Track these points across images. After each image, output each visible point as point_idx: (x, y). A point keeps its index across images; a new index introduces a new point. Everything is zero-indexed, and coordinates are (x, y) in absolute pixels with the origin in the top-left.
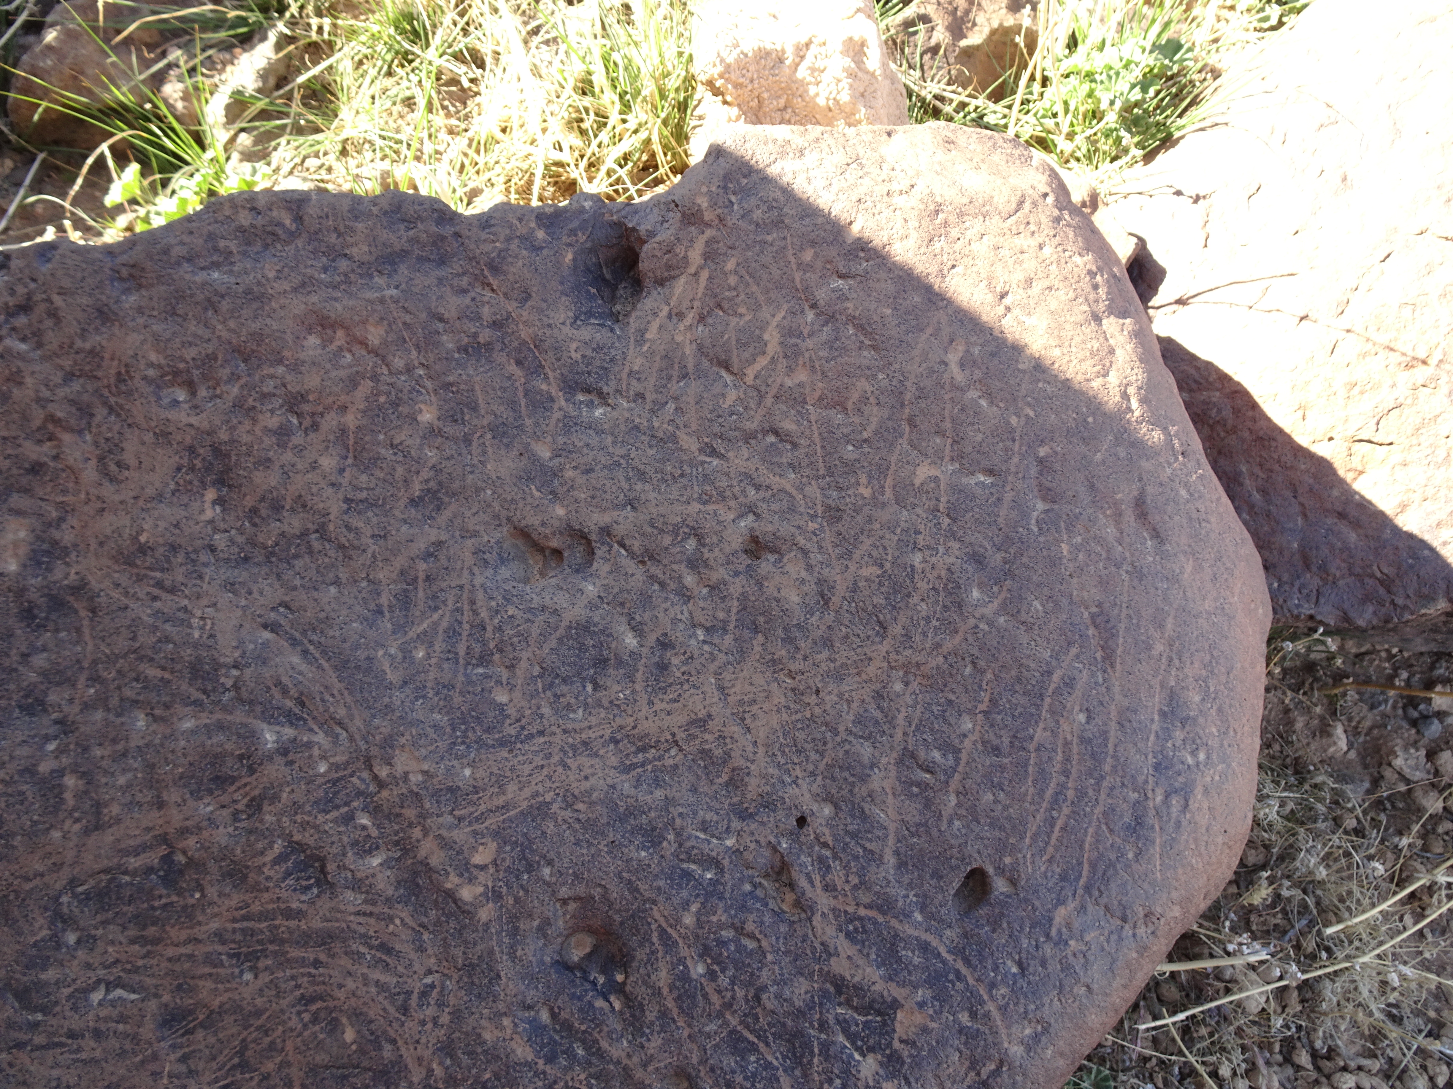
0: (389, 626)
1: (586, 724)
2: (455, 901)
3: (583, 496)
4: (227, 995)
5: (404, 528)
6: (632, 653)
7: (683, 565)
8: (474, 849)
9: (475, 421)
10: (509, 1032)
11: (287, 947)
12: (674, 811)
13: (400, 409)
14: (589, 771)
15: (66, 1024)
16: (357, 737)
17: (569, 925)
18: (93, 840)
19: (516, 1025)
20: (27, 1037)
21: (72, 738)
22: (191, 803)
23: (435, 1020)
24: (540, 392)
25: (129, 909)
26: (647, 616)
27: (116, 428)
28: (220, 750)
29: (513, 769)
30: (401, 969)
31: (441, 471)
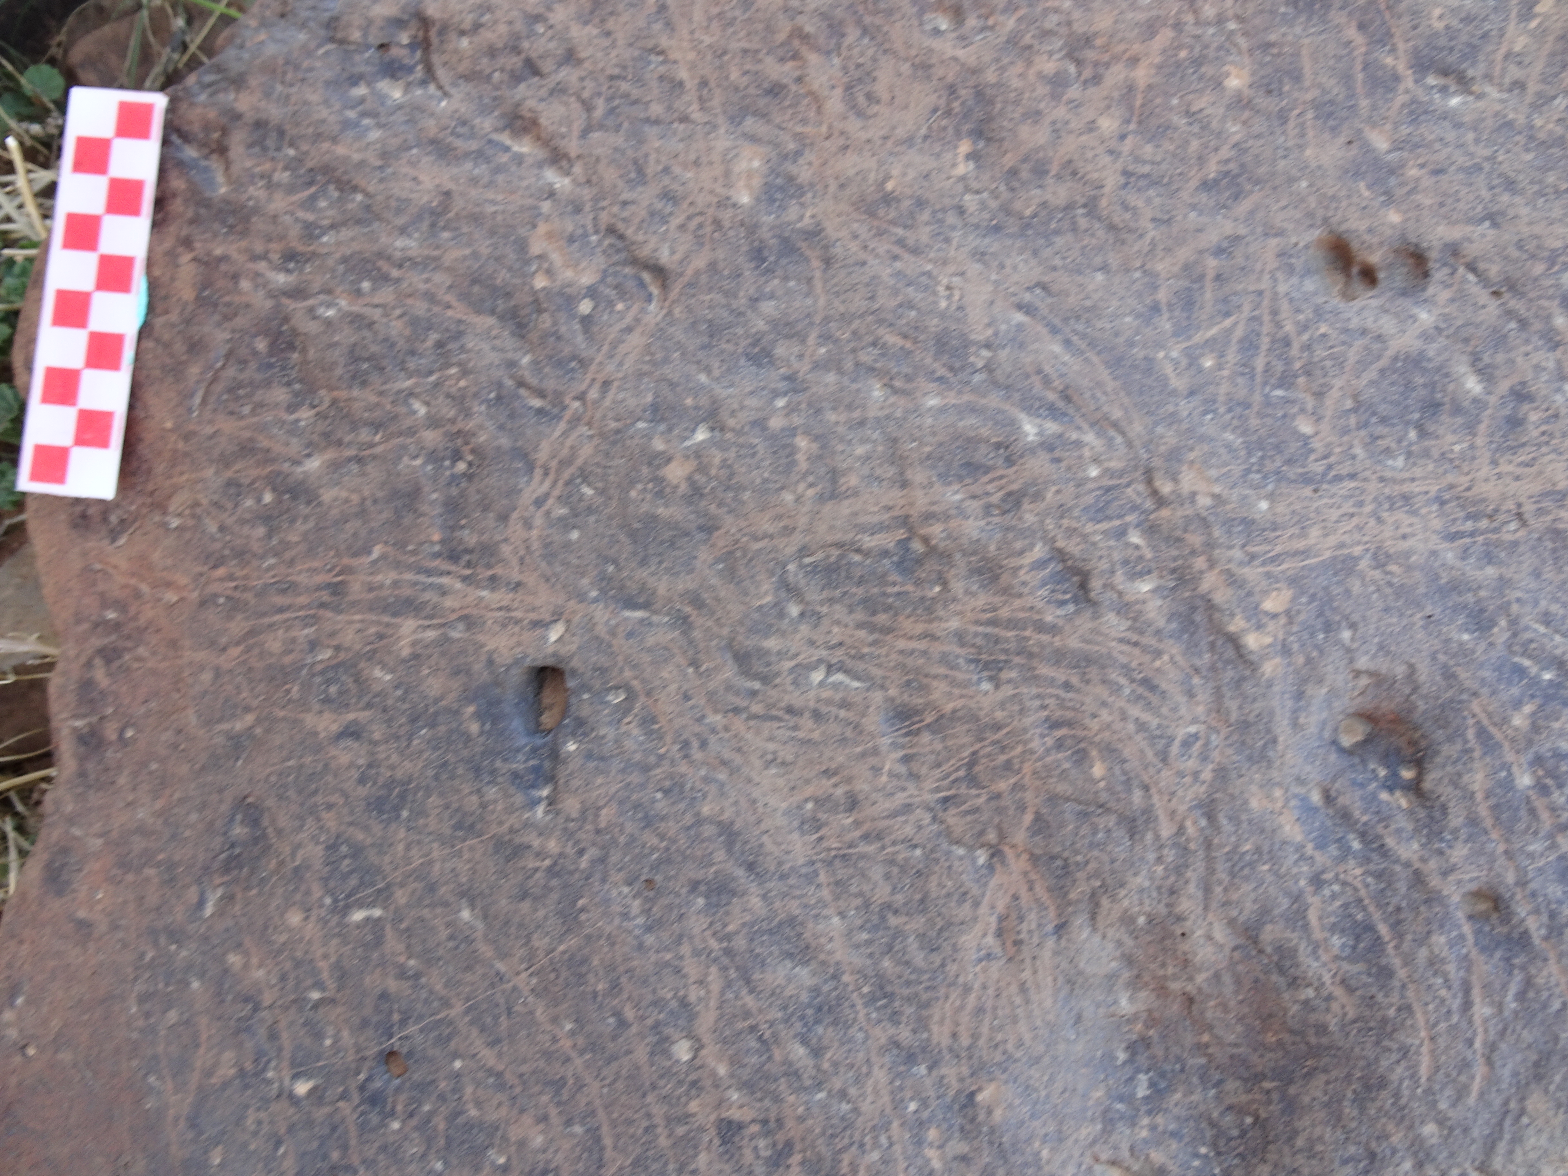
0: (1168, 326)
1: (1407, 475)
2: (1237, 648)
3: (1428, 202)
4: (962, 702)
5: (1193, 215)
6: (1475, 400)
7: (1557, 302)
8: (1265, 593)
9: (1296, 95)
10: (1280, 804)
11: (1035, 662)
12: (1511, 595)
13: (1203, 69)
14: (1404, 530)
15: (787, 698)
16: (1137, 443)
17: (1356, 702)
18: (828, 508)
19: (1287, 800)
20: (745, 704)
21: (801, 397)
22: (938, 487)
23: (1196, 775)
24: (1383, 67)
25: (860, 591)
26: (1500, 358)
27: (870, 52)
28: (972, 434)
29: (1317, 511)
30: (1164, 710)
31: (1246, 150)
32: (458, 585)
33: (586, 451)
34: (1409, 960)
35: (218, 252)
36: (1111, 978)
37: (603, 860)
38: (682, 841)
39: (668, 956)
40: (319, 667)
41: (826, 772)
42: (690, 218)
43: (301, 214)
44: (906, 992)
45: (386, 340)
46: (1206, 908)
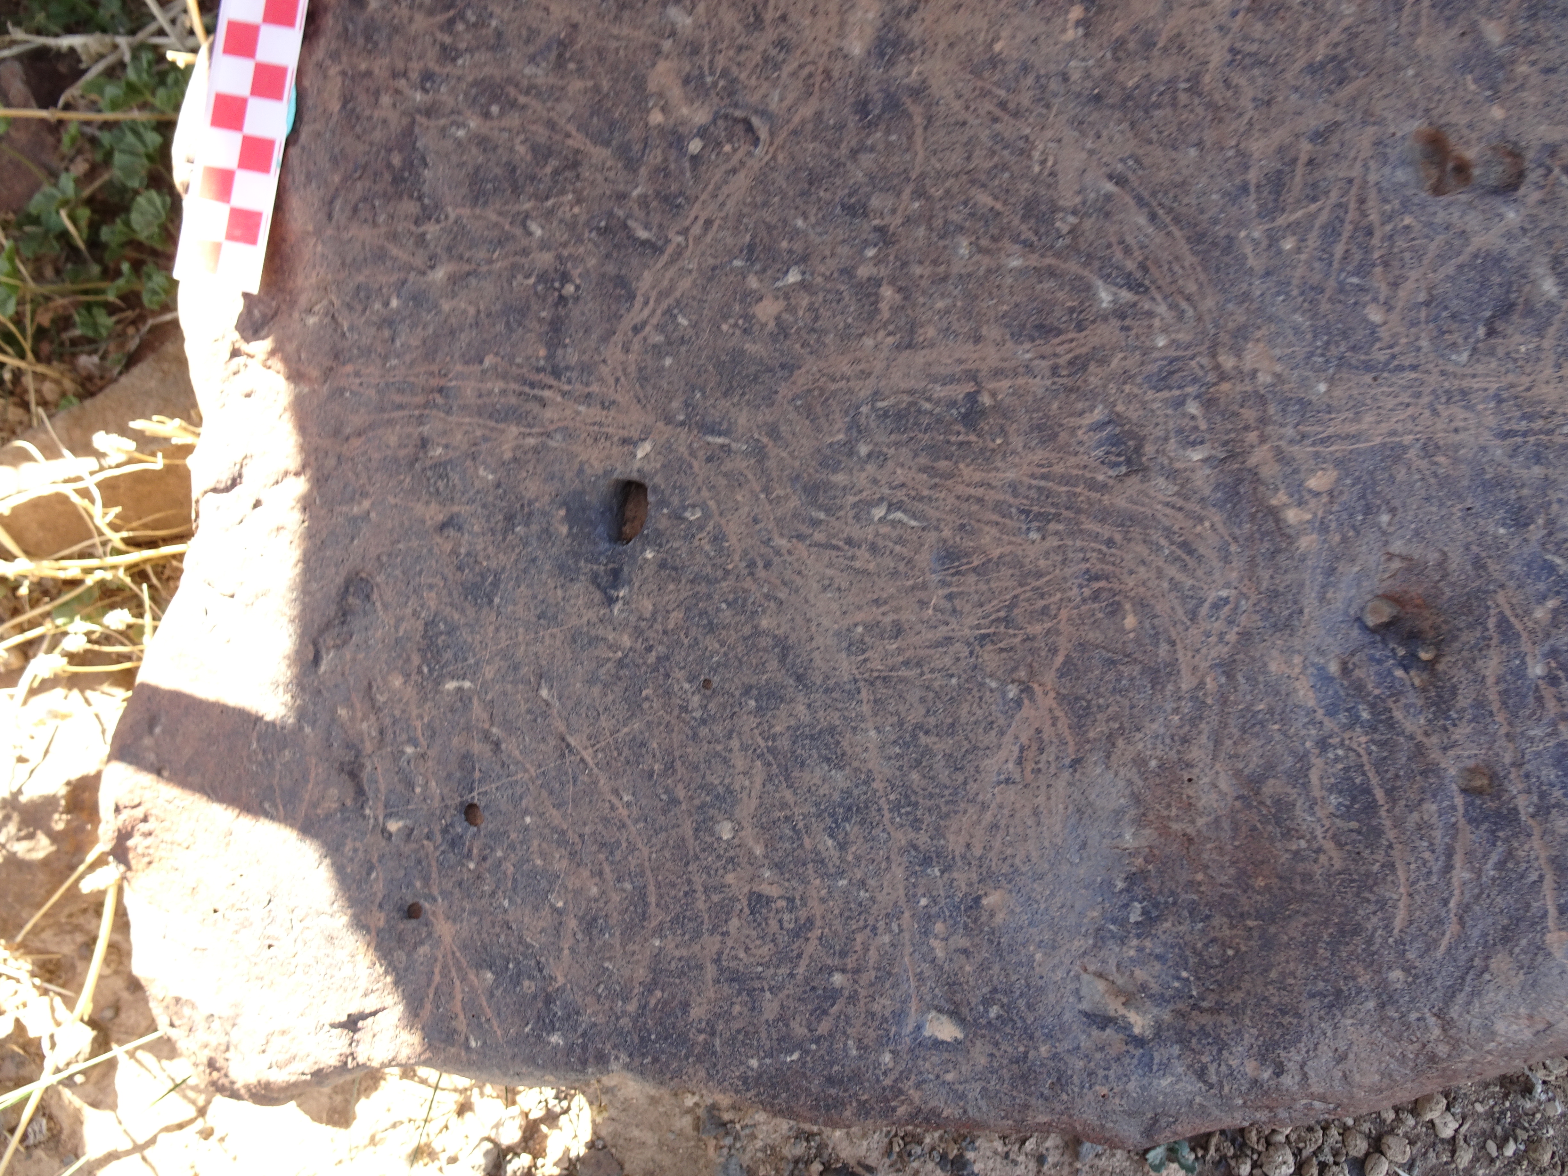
0: (1254, 206)
1: (1470, 371)
2: (1277, 521)
3: (1533, 99)
4: (1010, 548)
5: (1294, 97)
6: (1549, 304)
8: (1313, 471)
10: (1297, 670)
11: (1083, 518)
12: (1554, 496)
14: (1458, 424)
15: (847, 530)
16: (1207, 318)
17: (1385, 584)
18: (904, 357)
19: (1305, 667)
20: (808, 531)
21: (889, 249)
22: (1009, 344)
23: (1221, 635)
25: (925, 438)
28: (1050, 297)
29: (1374, 398)
30: (1199, 573)
31: (1356, 35)
32: (559, 399)
33: (685, 284)
34: (1398, 823)
35: (363, 67)
36: (1118, 814)
37: (667, 658)
38: (740, 649)
39: (719, 748)
40: (429, 463)
41: (876, 601)
42: (801, 66)
43: (439, 36)
44: (928, 803)
45: (508, 164)
46: (1214, 758)
